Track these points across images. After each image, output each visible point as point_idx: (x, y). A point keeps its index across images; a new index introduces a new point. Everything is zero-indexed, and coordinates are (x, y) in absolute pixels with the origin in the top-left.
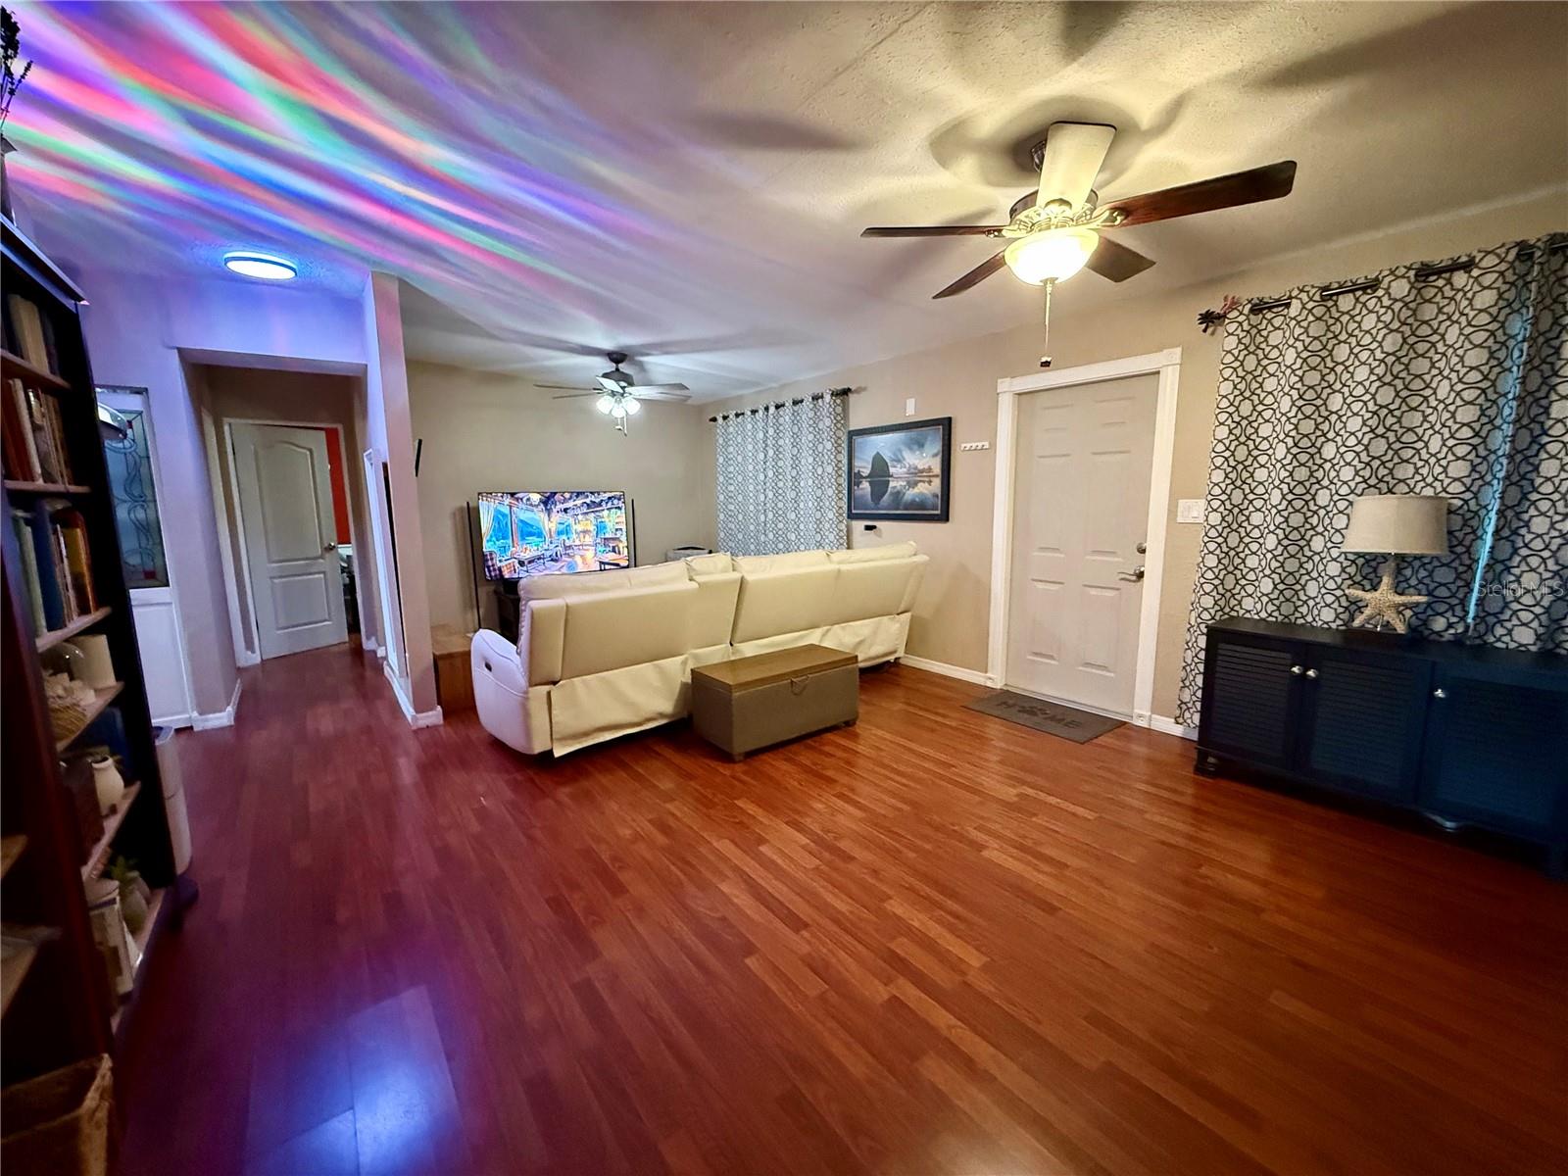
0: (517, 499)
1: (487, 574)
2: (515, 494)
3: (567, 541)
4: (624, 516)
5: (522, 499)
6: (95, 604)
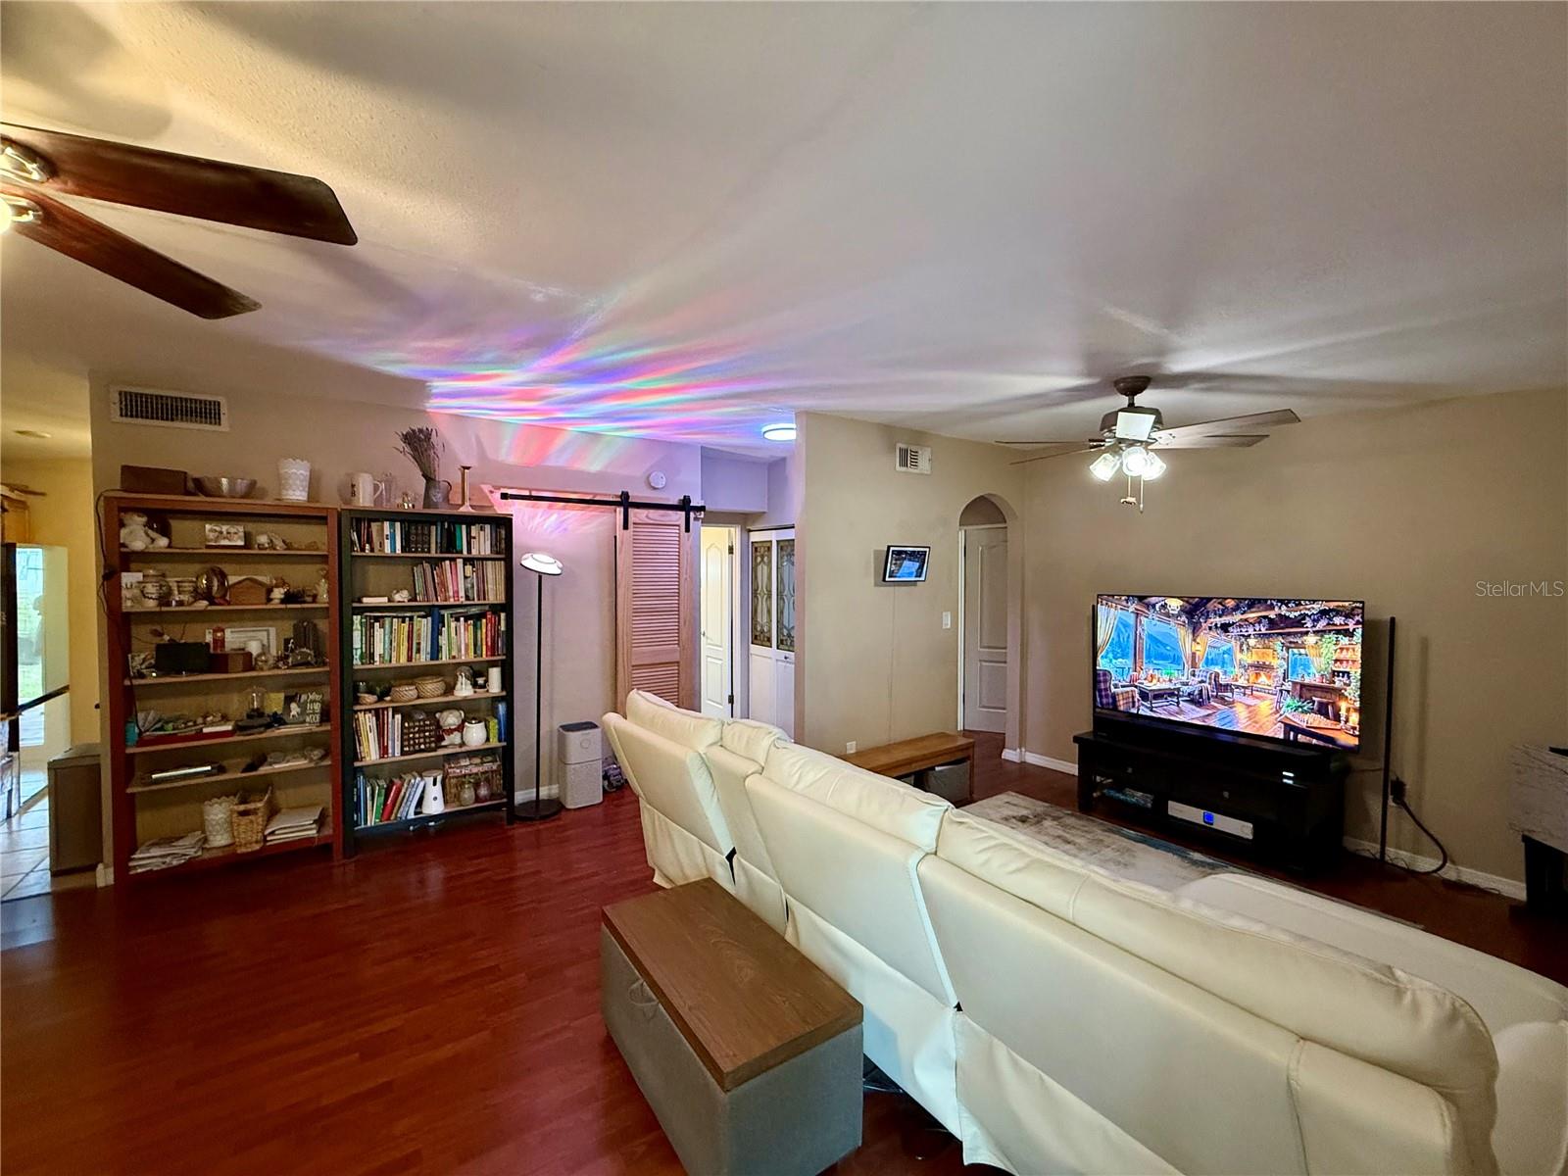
0: (1147, 605)
1: (1098, 699)
3: (1223, 676)
4: (1359, 648)
5: (1154, 606)
6: (489, 653)
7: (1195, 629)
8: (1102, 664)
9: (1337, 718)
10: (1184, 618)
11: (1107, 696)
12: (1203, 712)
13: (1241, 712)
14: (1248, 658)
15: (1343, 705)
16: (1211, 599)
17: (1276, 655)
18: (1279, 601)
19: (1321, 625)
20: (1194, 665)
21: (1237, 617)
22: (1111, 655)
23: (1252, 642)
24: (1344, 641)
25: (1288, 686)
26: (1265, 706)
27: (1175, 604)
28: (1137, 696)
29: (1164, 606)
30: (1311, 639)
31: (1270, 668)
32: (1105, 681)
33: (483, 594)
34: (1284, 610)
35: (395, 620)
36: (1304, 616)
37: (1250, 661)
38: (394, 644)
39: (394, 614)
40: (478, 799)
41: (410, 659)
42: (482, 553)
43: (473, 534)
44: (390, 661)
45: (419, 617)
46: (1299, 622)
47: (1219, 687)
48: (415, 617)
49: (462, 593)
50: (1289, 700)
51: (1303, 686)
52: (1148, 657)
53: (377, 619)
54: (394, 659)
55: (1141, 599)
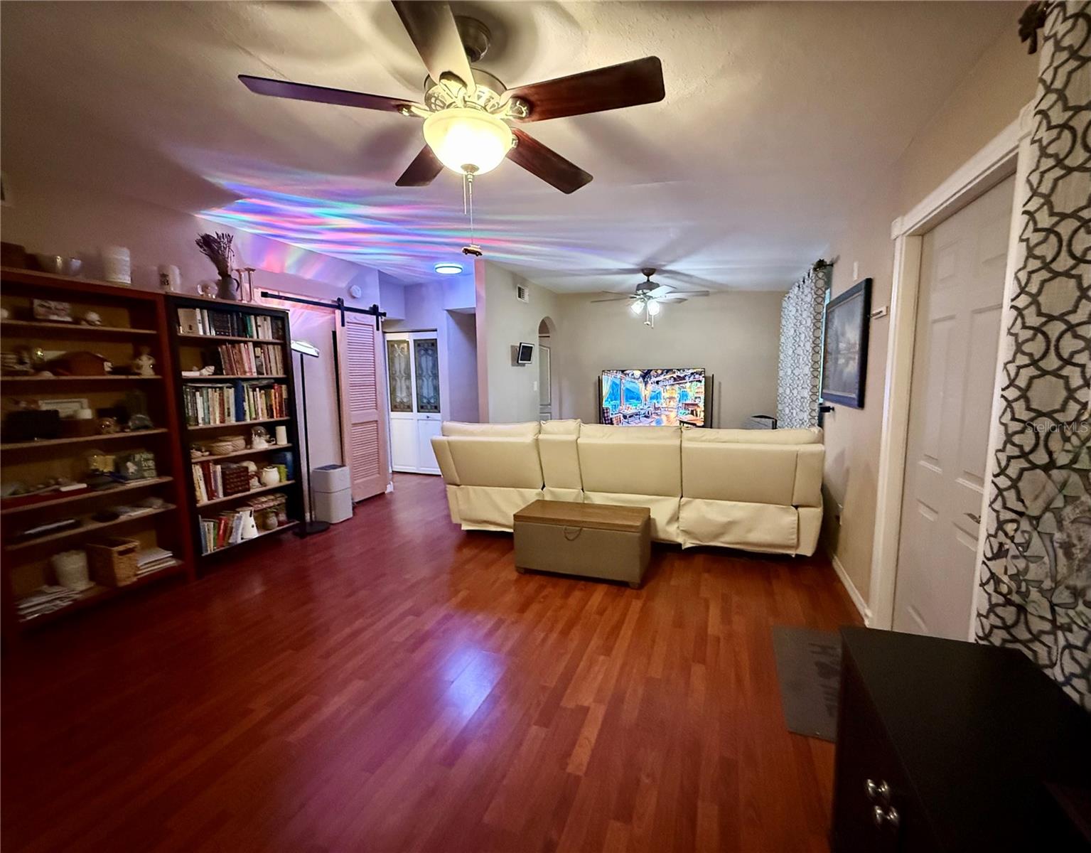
0: (625, 374)
2: (625, 371)
3: (657, 404)
4: (703, 387)
5: (628, 374)
6: (278, 415)
7: (646, 383)
8: (605, 405)
9: (697, 416)
10: (641, 379)
11: (608, 420)
12: (649, 420)
13: (664, 418)
14: (666, 395)
15: (698, 410)
16: (651, 370)
17: (676, 391)
18: (678, 370)
19: (691, 379)
20: (646, 400)
21: (661, 378)
22: (609, 400)
23: (668, 388)
24: (699, 384)
25: (680, 405)
26: (673, 415)
27: (637, 373)
28: (622, 418)
29: (633, 375)
30: (688, 384)
31: (674, 398)
32: (607, 412)
33: (269, 370)
34: (678, 374)
35: (210, 390)
36: (686, 376)
37: (668, 396)
38: (211, 409)
39: (210, 385)
40: (280, 524)
41: (222, 421)
42: (267, 338)
43: (258, 324)
44: (209, 423)
45: (227, 387)
46: (684, 378)
47: (656, 409)
48: (225, 388)
49: (254, 370)
50: (681, 411)
51: (685, 404)
52: (627, 399)
53: (197, 389)
54: (212, 421)
55: (623, 371)
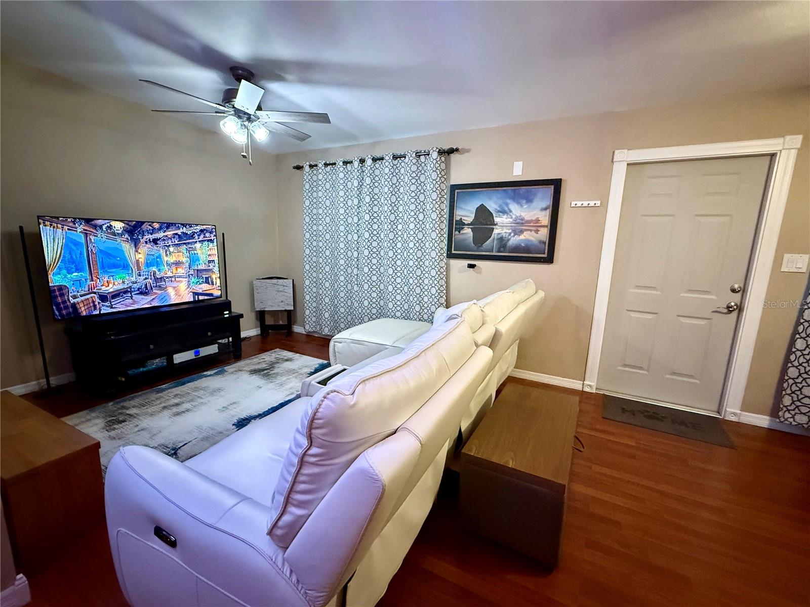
0: (95, 227)
1: (57, 312)
2: (93, 220)
3: (158, 273)
4: (216, 248)
5: (101, 227)
7: (136, 243)
9: (213, 284)
10: (127, 236)
11: (66, 308)
18: (182, 224)
19: (201, 238)
21: (160, 235)
27: (118, 226)
28: (97, 300)
29: (110, 227)
32: (62, 295)
37: (172, 261)
46: (192, 236)
47: (157, 280)
50: (193, 280)
51: (197, 270)
